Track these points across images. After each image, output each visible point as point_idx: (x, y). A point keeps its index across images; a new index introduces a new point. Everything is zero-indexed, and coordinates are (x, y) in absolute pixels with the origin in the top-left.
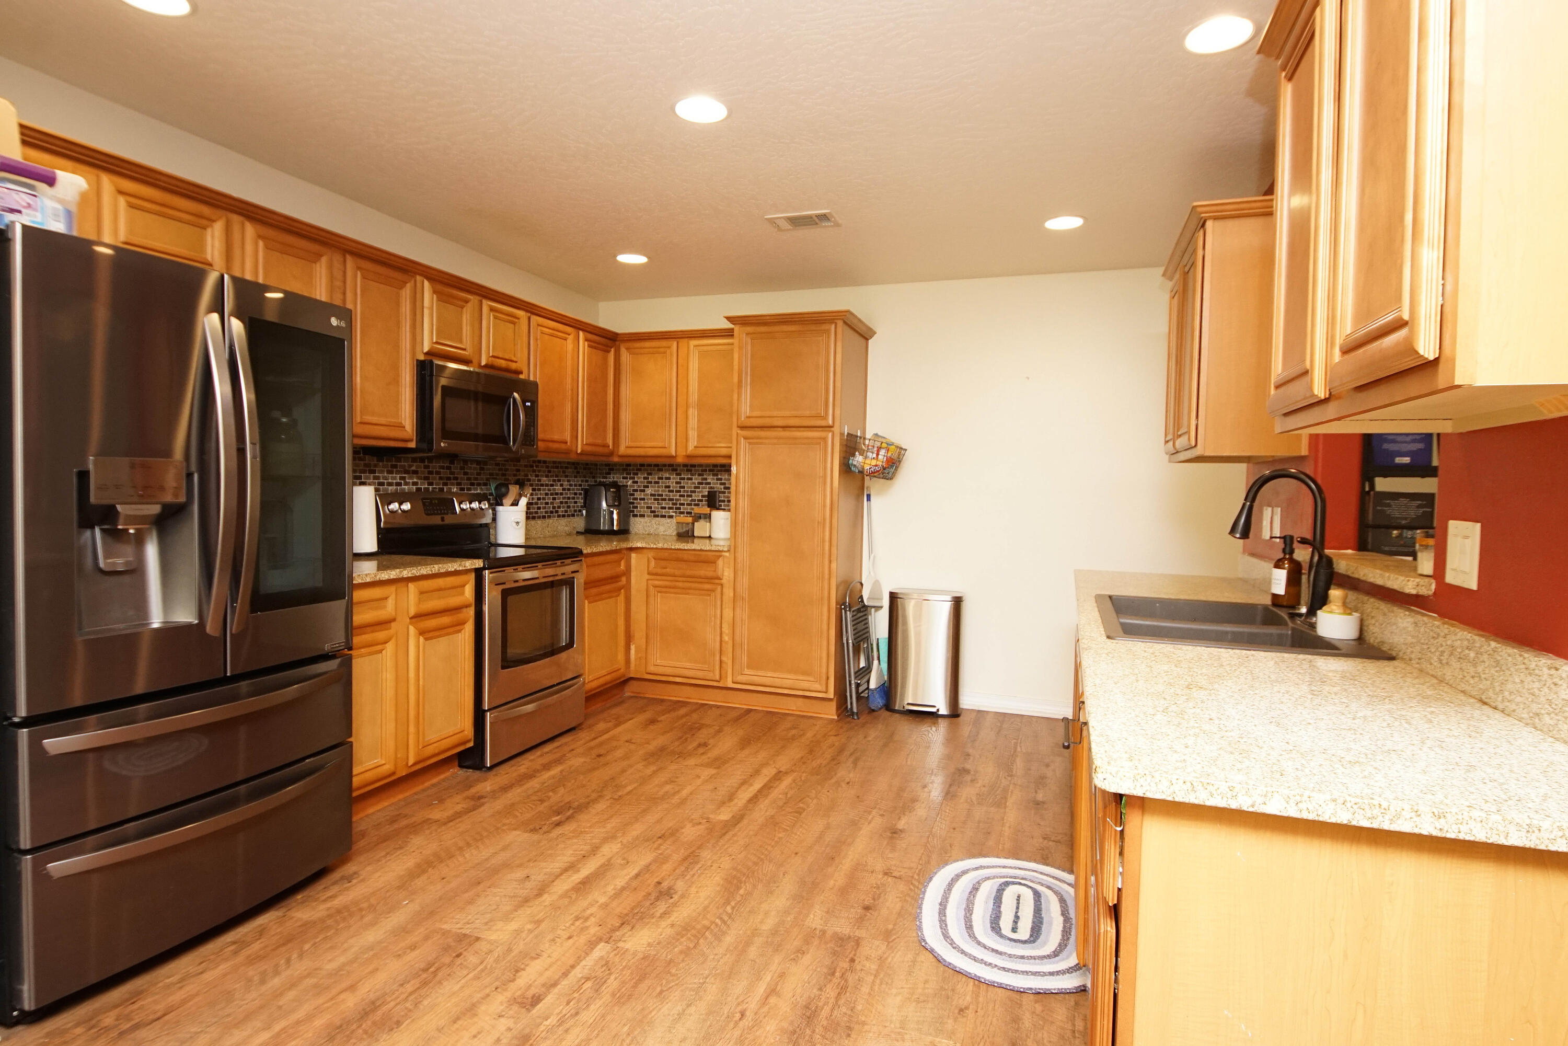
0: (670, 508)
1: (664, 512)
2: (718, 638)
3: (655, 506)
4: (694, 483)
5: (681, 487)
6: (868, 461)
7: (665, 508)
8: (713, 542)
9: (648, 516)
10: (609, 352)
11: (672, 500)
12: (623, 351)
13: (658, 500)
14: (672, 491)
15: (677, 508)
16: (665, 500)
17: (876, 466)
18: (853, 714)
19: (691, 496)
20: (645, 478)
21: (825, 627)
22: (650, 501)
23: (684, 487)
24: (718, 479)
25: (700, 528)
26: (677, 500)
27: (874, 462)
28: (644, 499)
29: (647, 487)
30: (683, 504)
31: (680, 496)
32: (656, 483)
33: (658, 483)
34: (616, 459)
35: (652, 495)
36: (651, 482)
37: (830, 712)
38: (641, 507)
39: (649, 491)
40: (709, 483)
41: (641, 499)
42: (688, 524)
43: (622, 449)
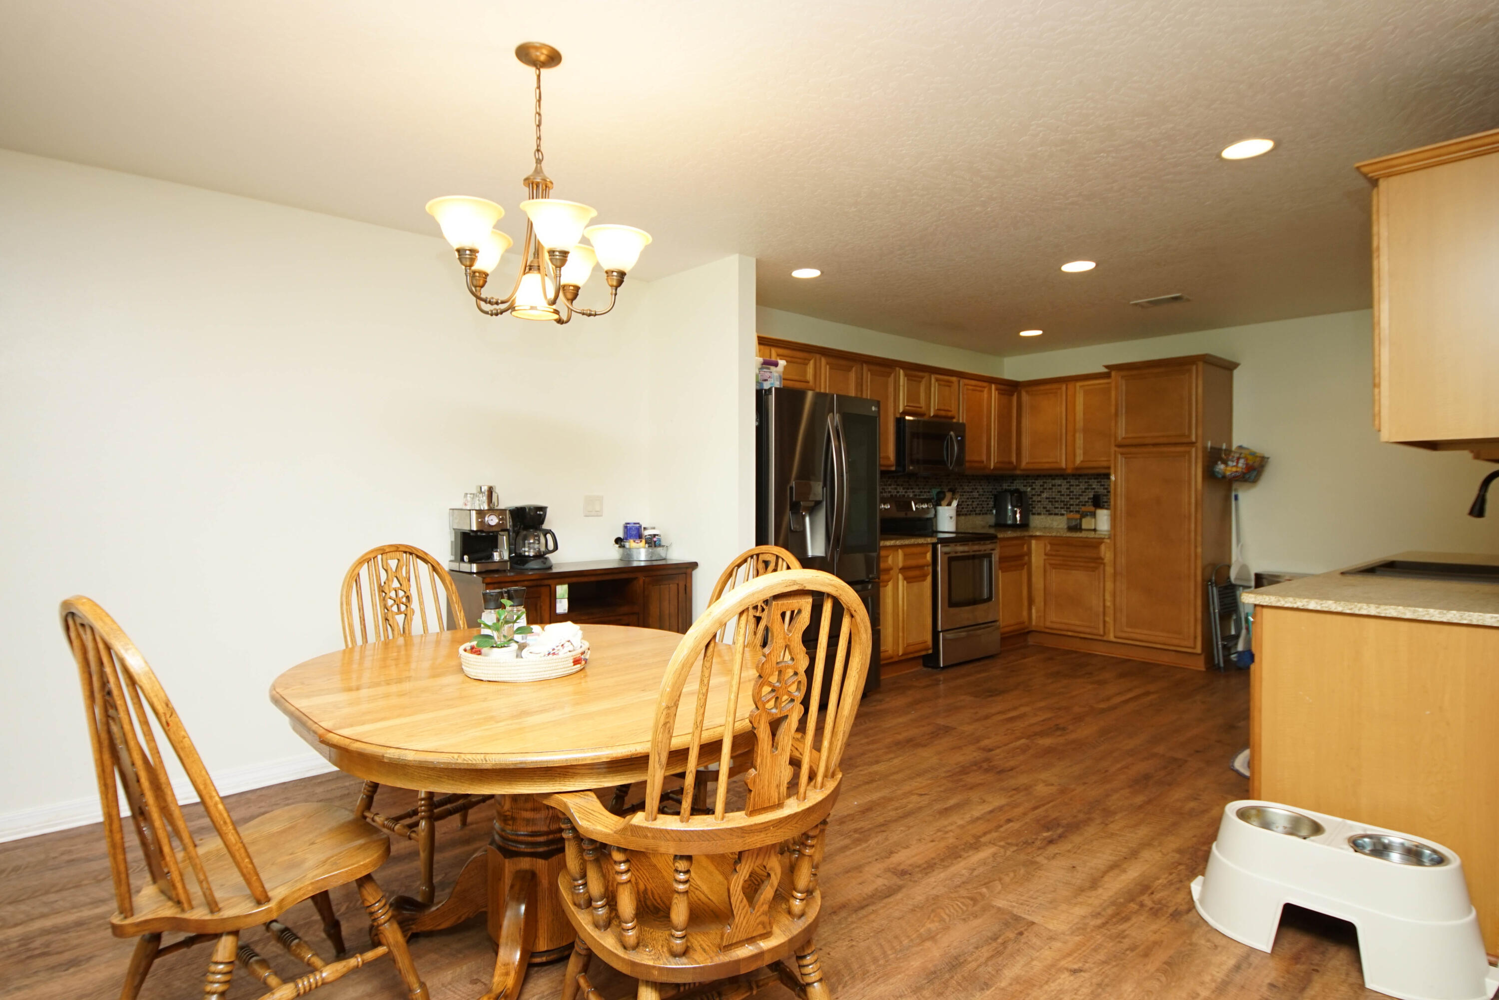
0: (1061, 508)
1: (1057, 511)
2: (1101, 604)
3: (1049, 506)
4: (1082, 489)
5: (1070, 492)
6: (1229, 468)
7: (1057, 508)
8: (1097, 533)
9: (1044, 514)
10: (1012, 395)
11: (1064, 501)
12: (1024, 394)
13: (1052, 502)
14: (1063, 495)
15: (1067, 508)
16: (1057, 502)
17: (1236, 472)
19: (1079, 499)
20: (1041, 486)
21: (1192, 597)
22: (1046, 503)
23: (1073, 492)
24: (1101, 485)
25: (1087, 523)
26: (1067, 502)
27: (1234, 469)
28: (1040, 501)
29: (1043, 492)
30: (1072, 505)
31: (1070, 498)
32: (1050, 489)
33: (1051, 489)
34: (1018, 472)
35: (1047, 498)
36: (1046, 489)
37: (1200, 665)
38: (1038, 508)
39: (1044, 495)
40: (1094, 489)
41: (1038, 502)
42: (1076, 519)
43: (1024, 465)
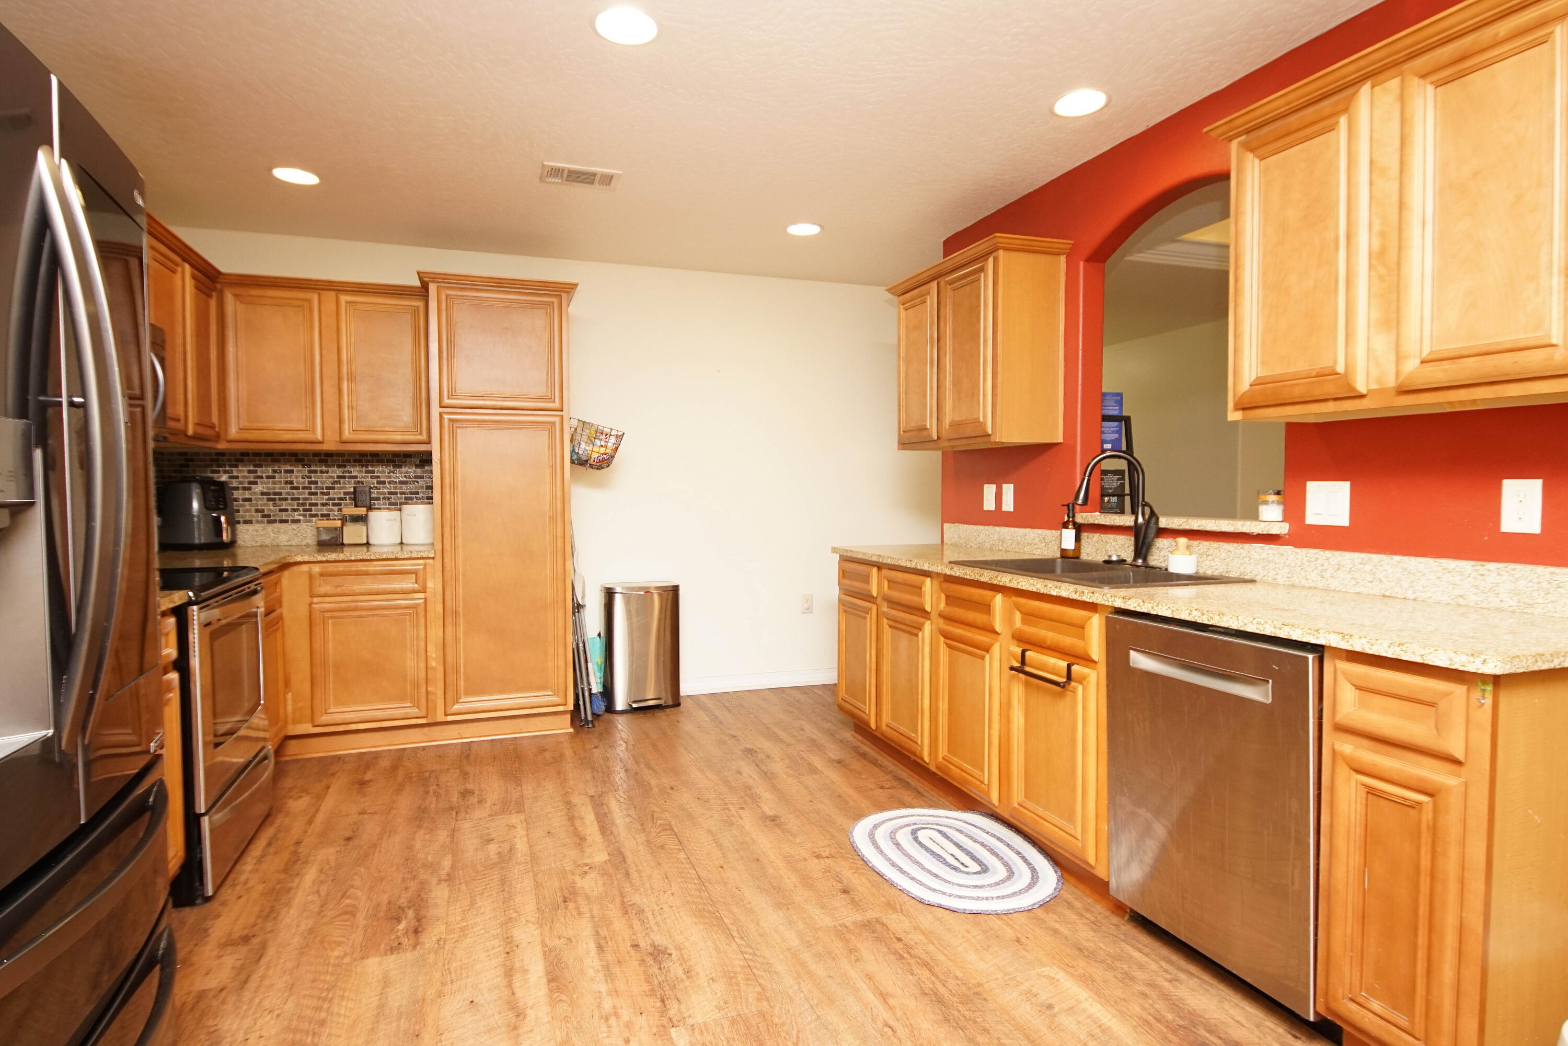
0: (295, 510)
1: (284, 516)
2: (422, 665)
3: (270, 508)
4: (332, 477)
5: (310, 483)
6: (596, 449)
7: (286, 510)
8: (372, 549)
9: (258, 522)
11: (298, 499)
12: (229, 298)
13: (274, 500)
14: (298, 488)
15: (305, 510)
16: (286, 499)
17: (605, 454)
18: (587, 722)
19: (328, 494)
20: (250, 472)
21: (561, 632)
22: (262, 503)
23: (316, 483)
24: (367, 472)
25: (352, 533)
26: (305, 499)
27: (603, 450)
28: (250, 500)
29: (256, 483)
30: (316, 505)
31: (310, 494)
32: (268, 477)
33: (274, 477)
34: (222, 446)
35: (263, 494)
36: (261, 477)
37: (564, 726)
38: (245, 511)
39: (258, 489)
40: (356, 477)
41: (245, 500)
42: (336, 529)
43: (233, 431)
